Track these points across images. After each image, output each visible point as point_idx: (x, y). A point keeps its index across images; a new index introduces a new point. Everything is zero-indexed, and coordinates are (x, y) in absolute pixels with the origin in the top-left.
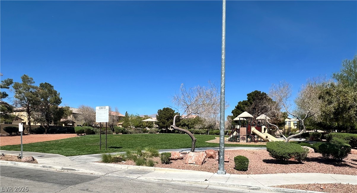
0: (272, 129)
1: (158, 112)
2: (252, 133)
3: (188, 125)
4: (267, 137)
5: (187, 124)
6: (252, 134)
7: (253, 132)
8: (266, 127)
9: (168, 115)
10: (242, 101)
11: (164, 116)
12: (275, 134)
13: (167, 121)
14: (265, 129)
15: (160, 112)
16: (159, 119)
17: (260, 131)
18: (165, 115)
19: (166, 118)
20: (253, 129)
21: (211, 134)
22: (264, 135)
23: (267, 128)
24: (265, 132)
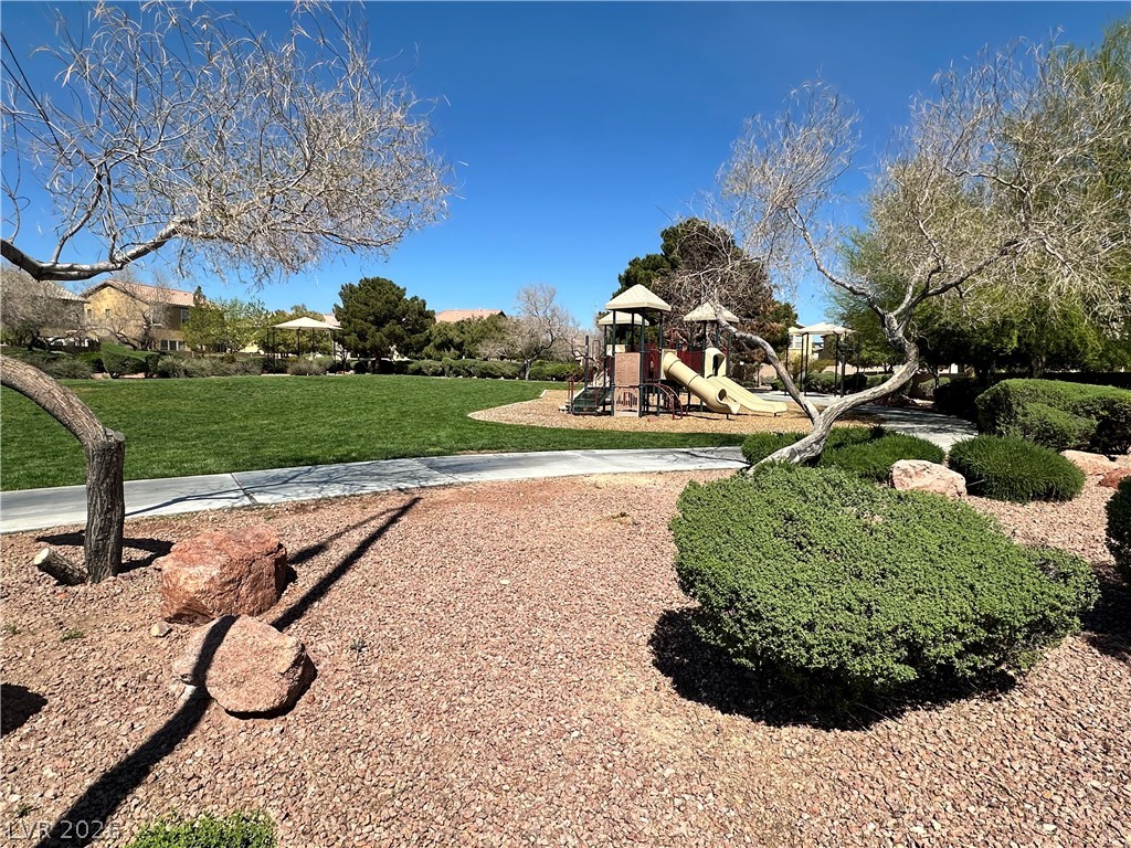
0: (746, 361)
1: (341, 294)
2: (663, 377)
3: (462, 344)
4: (722, 394)
5: (457, 340)
6: (663, 381)
7: (667, 373)
8: (719, 352)
9: (379, 304)
10: (642, 257)
11: (365, 308)
12: (756, 378)
13: (373, 328)
14: (717, 362)
15: (348, 293)
16: (344, 319)
17: (698, 367)
18: (366, 304)
19: (371, 318)
20: (670, 361)
21: (534, 377)
22: (710, 384)
23: (728, 355)
24: (716, 374)
